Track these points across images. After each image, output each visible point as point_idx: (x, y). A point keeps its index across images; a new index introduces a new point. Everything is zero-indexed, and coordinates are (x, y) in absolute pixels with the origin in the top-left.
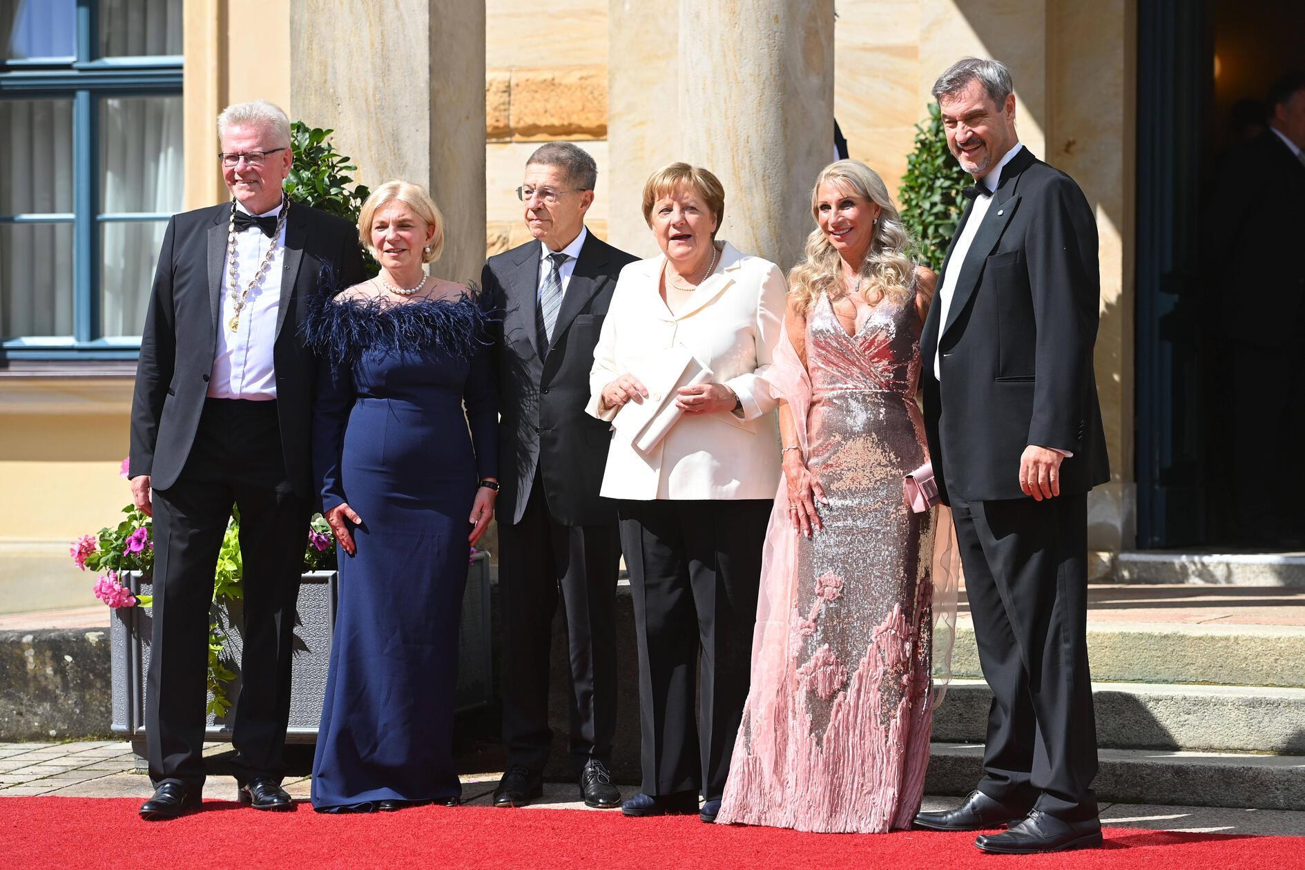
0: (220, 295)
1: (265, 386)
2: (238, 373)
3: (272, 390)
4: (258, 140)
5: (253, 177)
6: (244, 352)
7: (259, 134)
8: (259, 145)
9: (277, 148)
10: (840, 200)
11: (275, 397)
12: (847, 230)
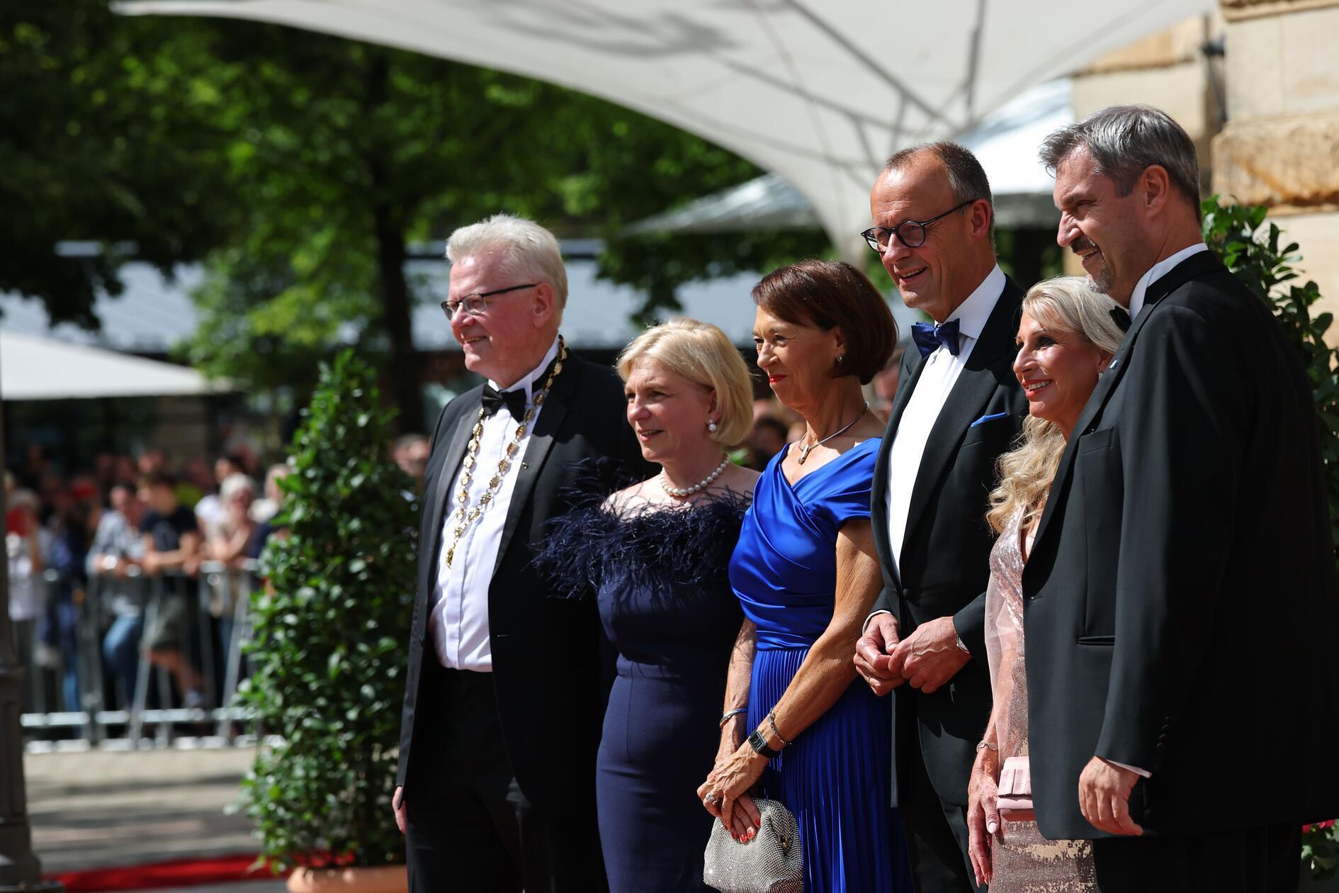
0: (444, 513)
1: (481, 655)
2: (453, 630)
3: (488, 659)
4: (478, 277)
5: (475, 332)
6: (459, 599)
7: (480, 267)
8: (480, 283)
9: (514, 285)
10: (1036, 333)
11: (490, 670)
12: (1043, 384)
